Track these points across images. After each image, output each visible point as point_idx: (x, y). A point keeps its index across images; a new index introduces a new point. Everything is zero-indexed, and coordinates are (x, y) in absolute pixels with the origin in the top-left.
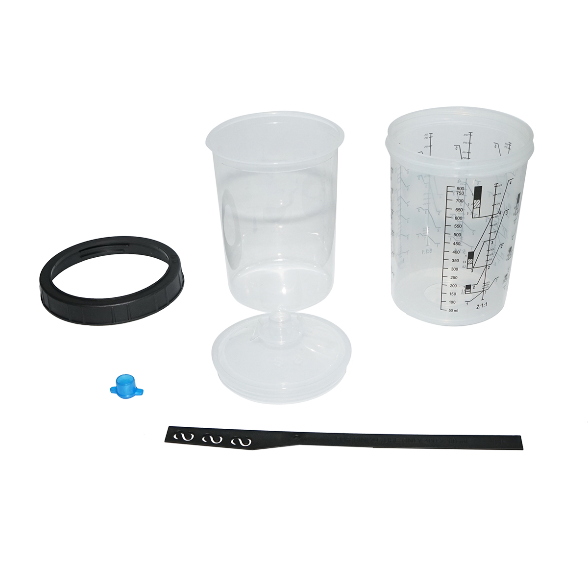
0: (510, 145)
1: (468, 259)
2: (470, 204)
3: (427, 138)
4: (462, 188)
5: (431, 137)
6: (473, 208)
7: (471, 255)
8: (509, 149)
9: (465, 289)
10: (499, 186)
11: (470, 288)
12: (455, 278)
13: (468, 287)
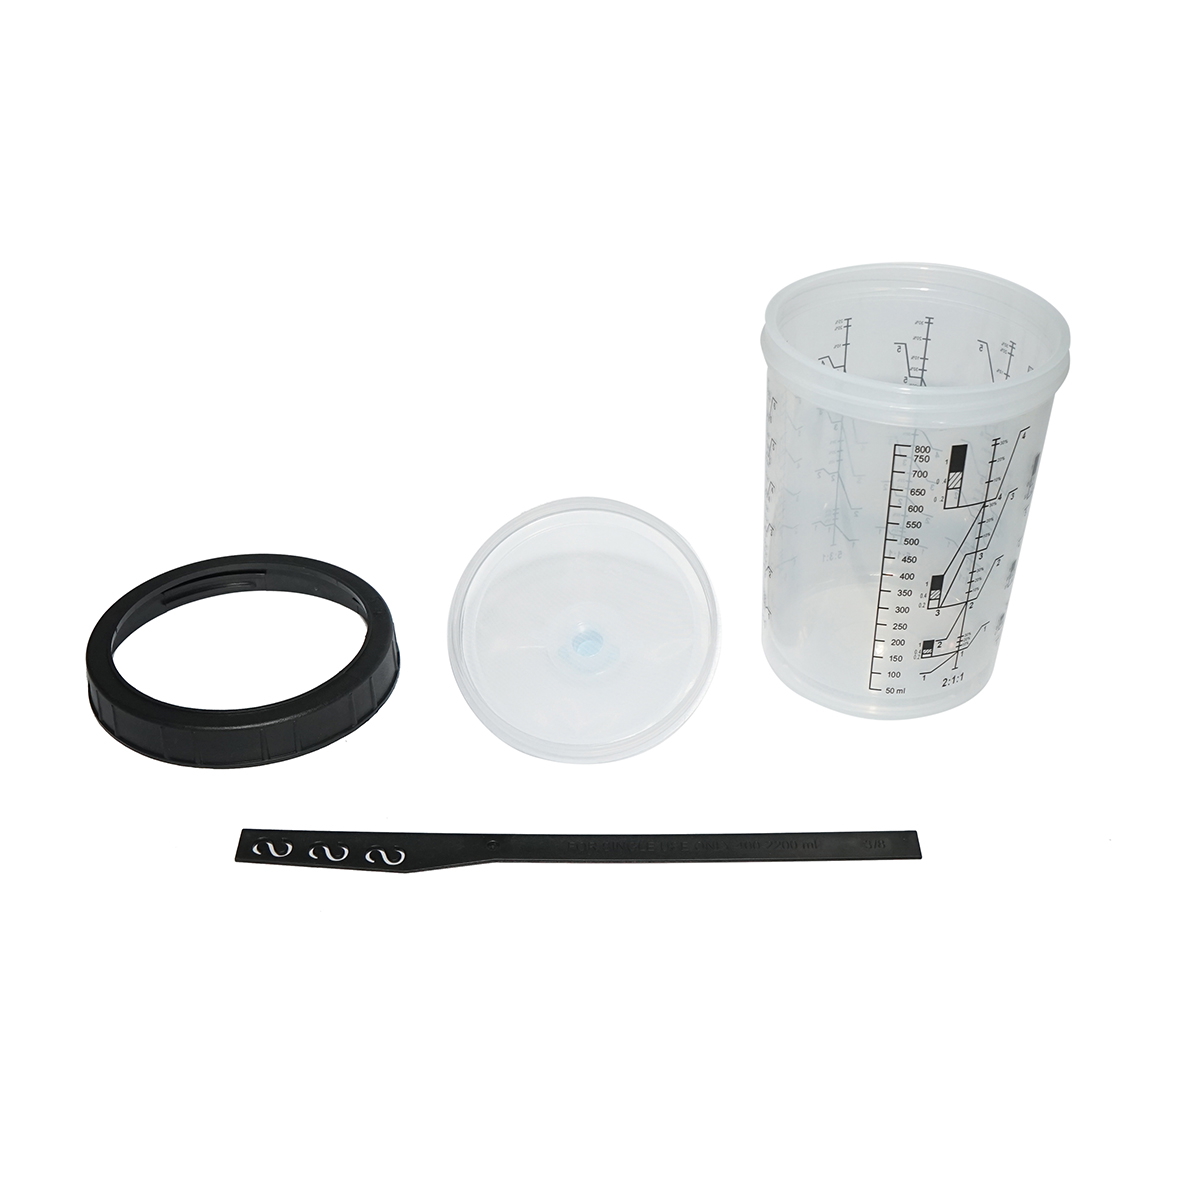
0: (1013, 347)
1: (932, 589)
2: (942, 481)
3: (840, 328)
4: (925, 450)
5: (848, 326)
6: (948, 489)
7: (937, 582)
8: (1011, 355)
9: (921, 648)
10: (1002, 443)
11: (932, 648)
12: (902, 627)
13: (928, 645)
